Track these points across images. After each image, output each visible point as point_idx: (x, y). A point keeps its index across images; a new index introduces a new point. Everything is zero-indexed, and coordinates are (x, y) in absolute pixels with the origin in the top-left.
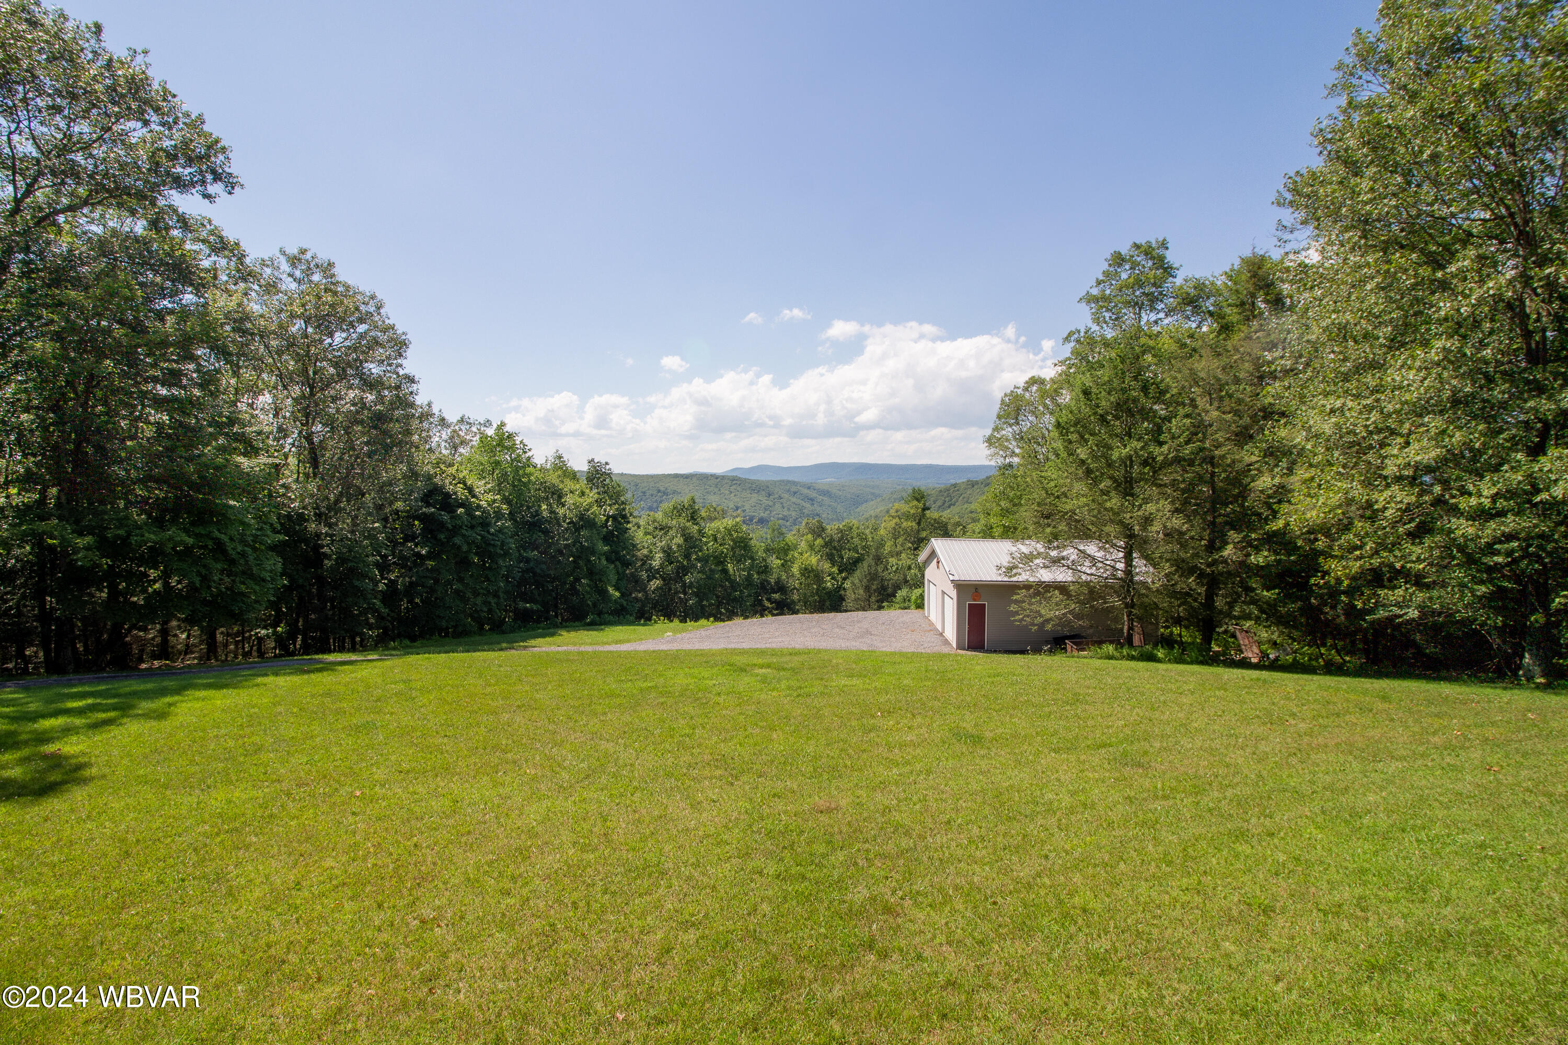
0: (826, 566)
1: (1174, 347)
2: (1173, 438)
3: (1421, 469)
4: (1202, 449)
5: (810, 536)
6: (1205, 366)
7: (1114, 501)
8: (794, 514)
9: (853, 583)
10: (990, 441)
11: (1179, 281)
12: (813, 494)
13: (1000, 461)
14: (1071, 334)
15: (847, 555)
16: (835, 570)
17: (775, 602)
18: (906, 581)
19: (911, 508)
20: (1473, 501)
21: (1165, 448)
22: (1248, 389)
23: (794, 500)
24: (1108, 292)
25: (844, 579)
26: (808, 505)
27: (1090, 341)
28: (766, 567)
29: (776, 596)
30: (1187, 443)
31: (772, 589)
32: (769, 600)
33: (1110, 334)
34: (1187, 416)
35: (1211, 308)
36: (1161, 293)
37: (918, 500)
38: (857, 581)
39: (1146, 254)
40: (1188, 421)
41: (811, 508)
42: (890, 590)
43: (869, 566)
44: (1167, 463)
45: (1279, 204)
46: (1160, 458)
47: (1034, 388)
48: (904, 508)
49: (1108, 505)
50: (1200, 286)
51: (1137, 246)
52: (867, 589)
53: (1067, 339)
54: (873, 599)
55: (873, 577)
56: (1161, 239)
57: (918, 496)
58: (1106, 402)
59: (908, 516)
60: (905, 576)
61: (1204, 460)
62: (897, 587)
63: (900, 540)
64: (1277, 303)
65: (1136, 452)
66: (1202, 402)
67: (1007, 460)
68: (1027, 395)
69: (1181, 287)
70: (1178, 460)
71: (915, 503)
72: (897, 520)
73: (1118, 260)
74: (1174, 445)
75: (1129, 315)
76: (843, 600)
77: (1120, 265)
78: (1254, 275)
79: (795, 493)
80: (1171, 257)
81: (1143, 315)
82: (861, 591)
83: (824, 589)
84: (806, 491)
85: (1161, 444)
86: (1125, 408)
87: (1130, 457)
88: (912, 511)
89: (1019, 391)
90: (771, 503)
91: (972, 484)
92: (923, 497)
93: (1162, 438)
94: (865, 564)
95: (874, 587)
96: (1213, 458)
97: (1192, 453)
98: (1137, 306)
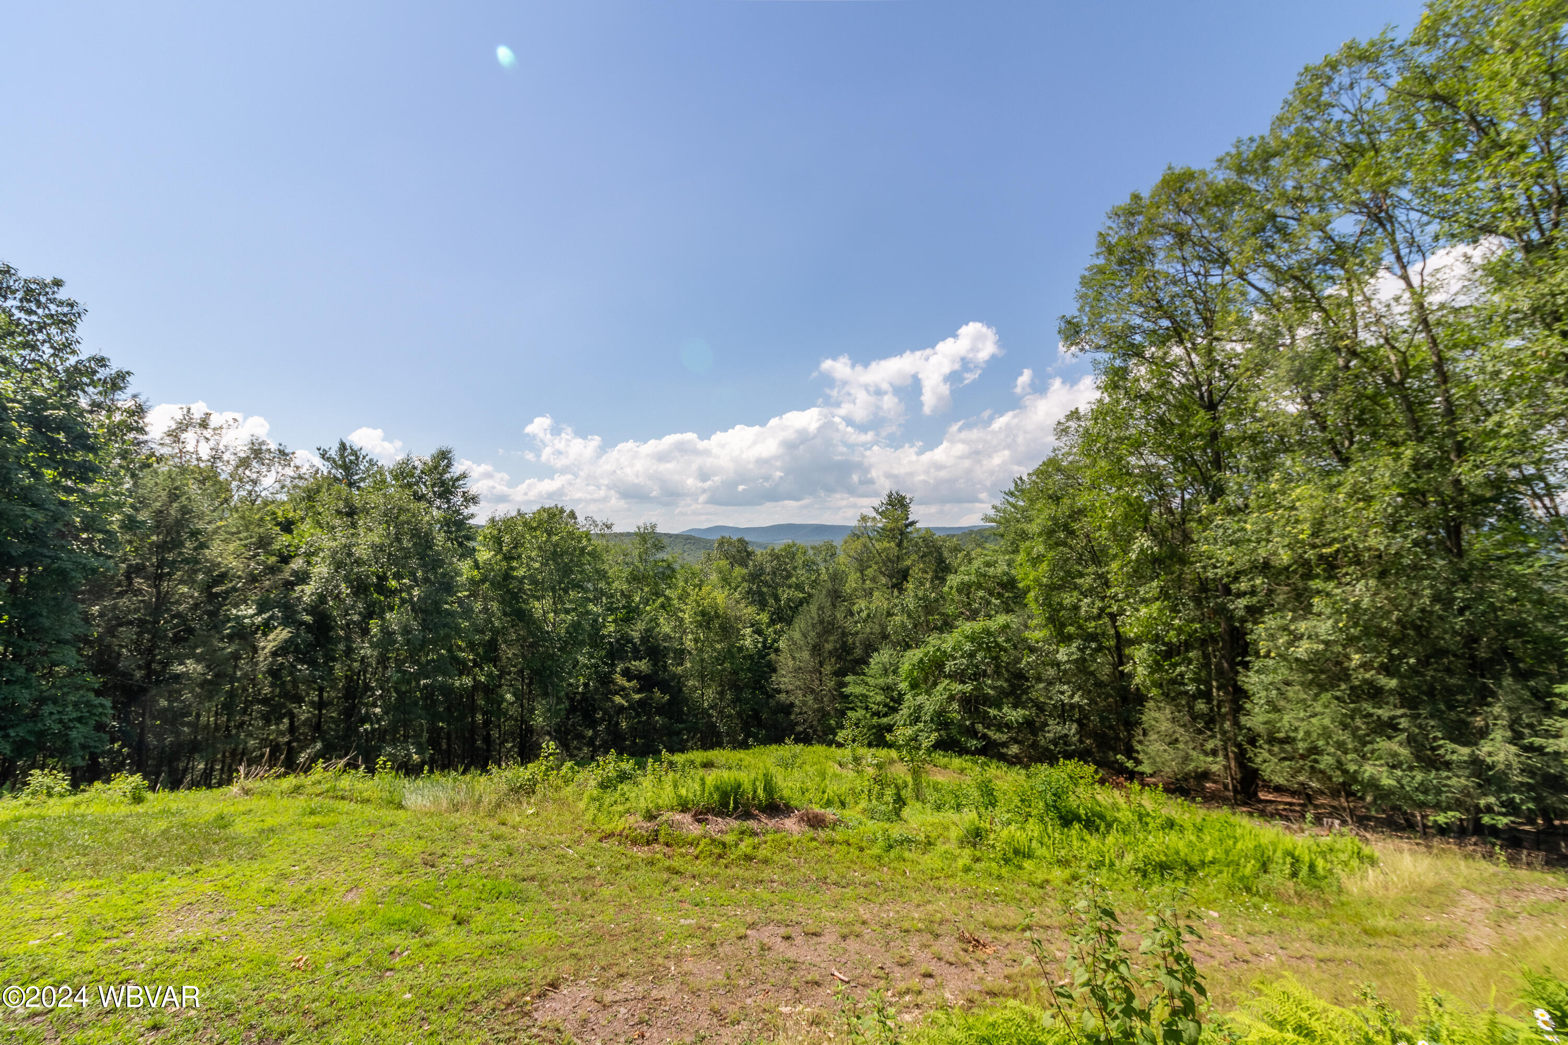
0: (749, 611)
5: (724, 563)
9: (790, 639)
15: (785, 594)
16: (764, 617)
17: (639, 677)
18: (885, 636)
25: (779, 633)
29: (642, 665)
31: (636, 650)
32: (627, 673)
42: (858, 652)
43: (821, 608)
52: (816, 649)
54: (827, 669)
55: (827, 628)
60: (883, 627)
62: (870, 648)
63: (870, 572)
76: (774, 670)
82: (806, 655)
83: (740, 649)
94: (813, 608)
95: (829, 647)
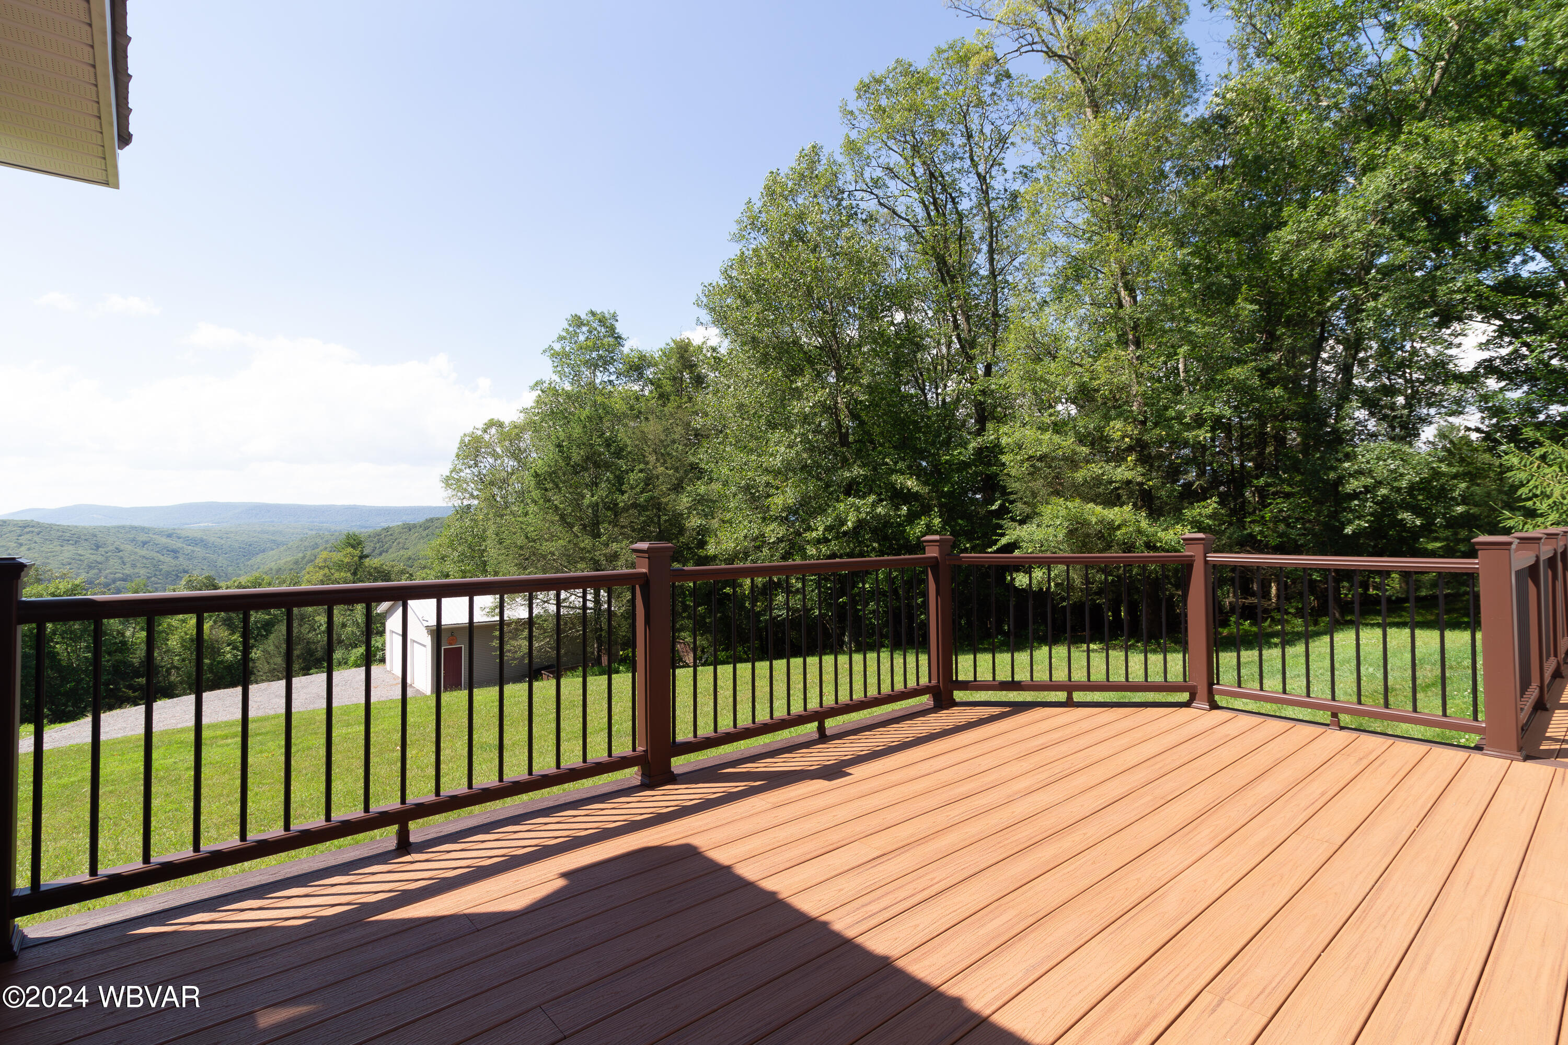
1: (624, 408)
2: (632, 488)
3: (790, 510)
4: (652, 498)
6: (653, 428)
7: (586, 542)
8: (142, 572)
10: (447, 481)
11: (626, 350)
12: (178, 544)
13: (457, 503)
14: (537, 384)
19: (345, 556)
20: (814, 534)
21: (626, 495)
22: (680, 447)
23: (143, 552)
24: (567, 349)
26: (168, 559)
27: (552, 391)
28: (124, 643)
30: (642, 493)
33: (568, 387)
34: (641, 471)
35: (651, 376)
36: (612, 358)
37: (353, 547)
38: (271, 648)
39: (600, 321)
40: (642, 475)
41: (174, 562)
44: (626, 509)
45: (698, 305)
46: (621, 505)
47: (493, 430)
48: (337, 556)
49: (582, 545)
50: (642, 357)
51: (593, 314)
53: (533, 388)
56: (612, 312)
57: (354, 542)
58: (577, 456)
59: (340, 566)
61: (653, 506)
64: (699, 381)
65: (602, 500)
66: (652, 459)
67: (466, 502)
68: (487, 437)
69: (628, 356)
70: (635, 506)
71: (350, 550)
72: (326, 570)
73: (578, 322)
74: (632, 494)
75: (586, 374)
77: (579, 327)
78: (682, 357)
79: (144, 543)
80: (620, 328)
81: (598, 373)
84: (164, 540)
85: (623, 493)
86: (593, 461)
87: (597, 504)
88: (346, 560)
89: (479, 433)
90: (100, 559)
91: (409, 528)
92: (360, 543)
93: (624, 488)
96: (660, 504)
97: (645, 501)
98: (594, 366)
